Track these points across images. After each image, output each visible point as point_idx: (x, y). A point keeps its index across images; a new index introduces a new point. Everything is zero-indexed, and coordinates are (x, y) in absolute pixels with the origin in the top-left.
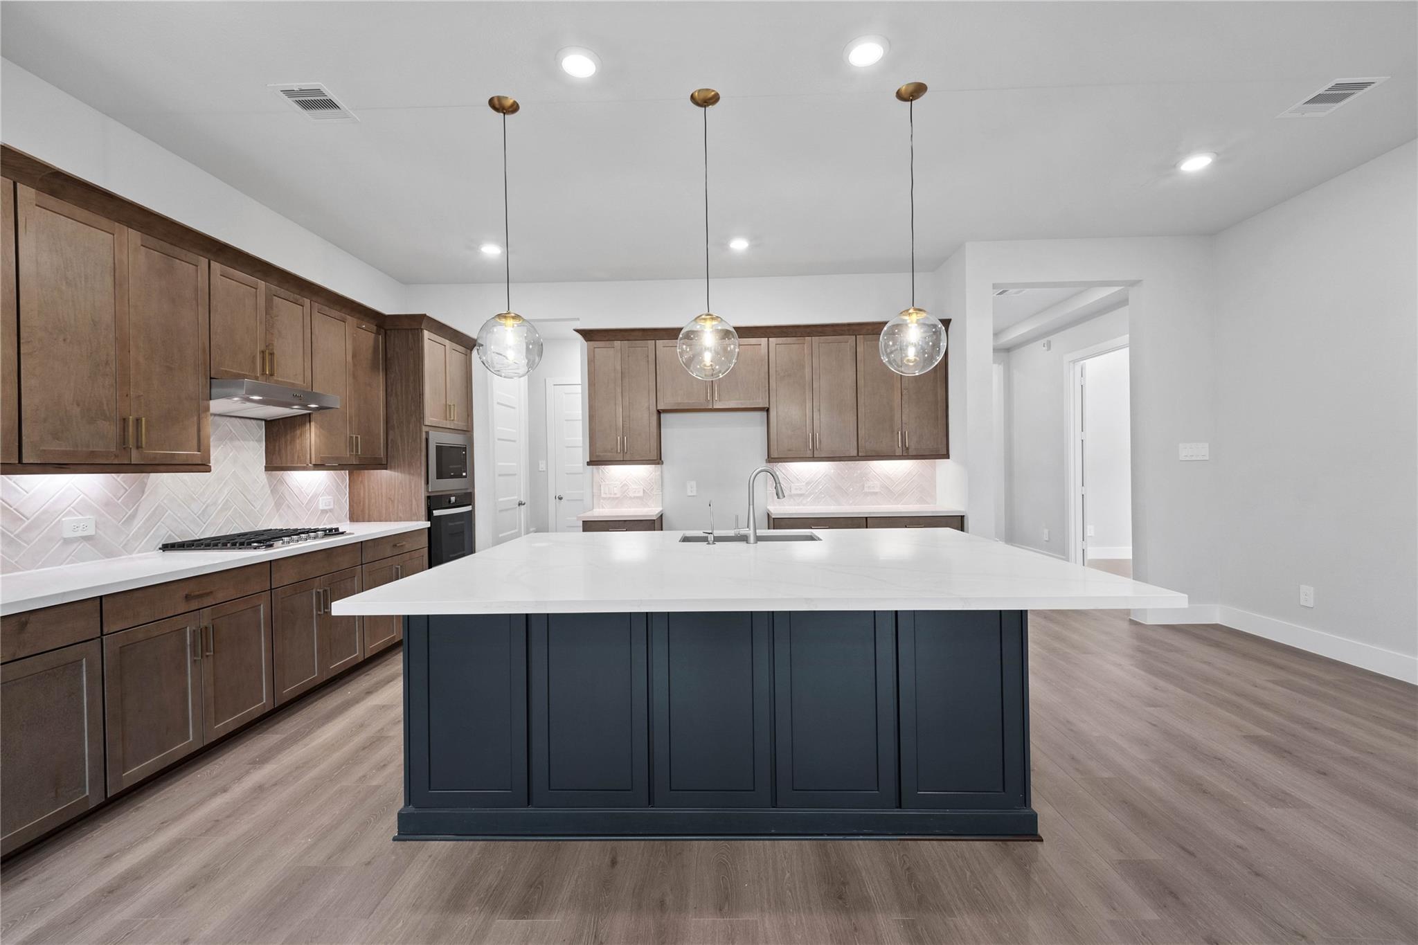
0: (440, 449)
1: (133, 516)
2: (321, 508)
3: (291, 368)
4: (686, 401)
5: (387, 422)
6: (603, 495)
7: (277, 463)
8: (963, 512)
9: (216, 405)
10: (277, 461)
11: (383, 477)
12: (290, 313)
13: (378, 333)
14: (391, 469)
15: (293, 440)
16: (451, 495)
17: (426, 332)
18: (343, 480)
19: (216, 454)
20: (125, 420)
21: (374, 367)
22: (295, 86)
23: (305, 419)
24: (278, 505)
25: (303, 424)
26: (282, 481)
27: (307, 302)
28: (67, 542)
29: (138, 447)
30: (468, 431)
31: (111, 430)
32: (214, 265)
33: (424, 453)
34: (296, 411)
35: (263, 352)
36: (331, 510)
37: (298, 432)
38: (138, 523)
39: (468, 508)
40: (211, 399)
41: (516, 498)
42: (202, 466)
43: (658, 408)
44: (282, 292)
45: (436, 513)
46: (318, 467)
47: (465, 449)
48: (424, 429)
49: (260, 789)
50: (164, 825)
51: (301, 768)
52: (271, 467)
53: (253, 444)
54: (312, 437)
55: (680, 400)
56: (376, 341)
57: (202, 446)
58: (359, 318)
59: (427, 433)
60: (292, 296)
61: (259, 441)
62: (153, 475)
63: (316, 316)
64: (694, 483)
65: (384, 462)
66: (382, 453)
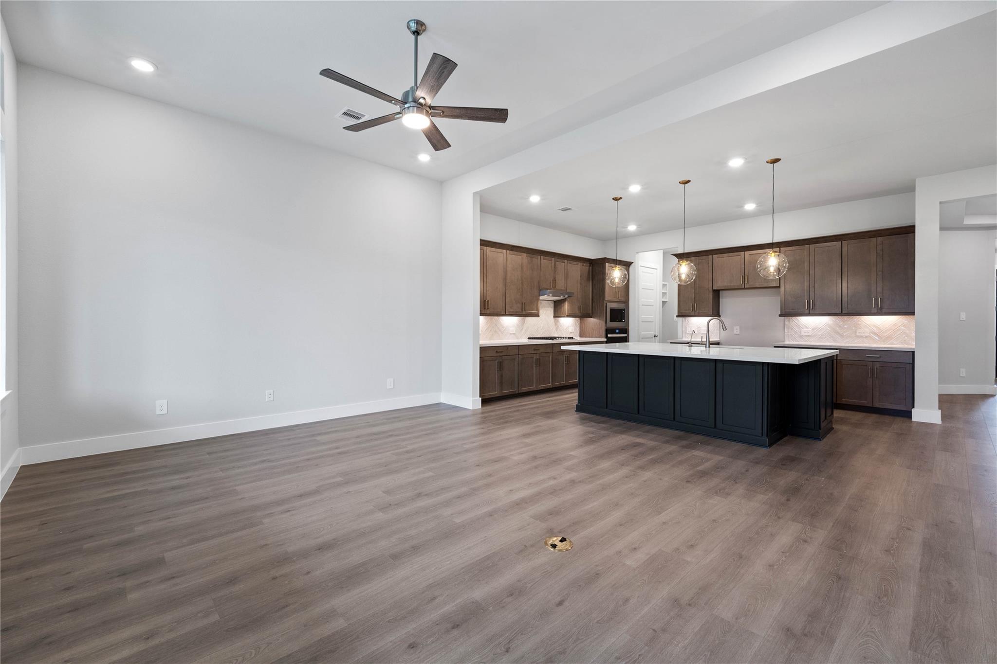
0: (611, 310)
1: (522, 329)
2: (570, 331)
3: (561, 284)
4: (729, 285)
5: (592, 300)
6: (688, 332)
7: (556, 315)
8: (914, 349)
9: (541, 298)
10: (557, 314)
11: (592, 321)
12: (561, 265)
13: (590, 266)
14: (593, 318)
15: (561, 308)
16: (616, 329)
17: (607, 264)
18: (578, 322)
19: (541, 312)
20: (522, 303)
21: (588, 279)
22: (561, 208)
23: (564, 300)
24: (557, 329)
25: (564, 302)
26: (558, 321)
27: (566, 261)
28: (511, 334)
29: (525, 310)
30: (626, 302)
31: (519, 305)
32: (542, 257)
33: (605, 311)
34: (562, 298)
35: (553, 281)
36: (573, 332)
37: (563, 305)
38: (524, 330)
39: (625, 335)
40: (540, 296)
41: (653, 333)
42: (537, 315)
43: (714, 289)
44: (559, 260)
45: (609, 335)
46: (568, 316)
47: (624, 310)
48: (605, 302)
49: (548, 401)
50: (529, 401)
51: (557, 400)
52: (555, 316)
53: (551, 309)
54: (566, 306)
55: (726, 284)
56: (589, 269)
57: (538, 310)
58: (583, 263)
59: (606, 304)
60: (561, 260)
61: (552, 308)
62: (527, 318)
63: (568, 264)
64: (738, 327)
65: (591, 315)
66: (590, 312)
